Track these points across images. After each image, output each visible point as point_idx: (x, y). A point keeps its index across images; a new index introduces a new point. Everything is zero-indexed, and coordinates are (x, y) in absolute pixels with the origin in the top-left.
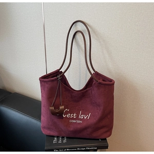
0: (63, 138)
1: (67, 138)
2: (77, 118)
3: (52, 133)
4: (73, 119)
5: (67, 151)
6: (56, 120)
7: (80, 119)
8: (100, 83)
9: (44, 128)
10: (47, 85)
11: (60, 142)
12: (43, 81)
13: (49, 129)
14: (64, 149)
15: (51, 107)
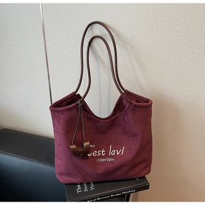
0: (88, 184)
1: (94, 183)
2: (107, 156)
3: (73, 180)
4: (101, 157)
5: (97, 201)
6: (79, 162)
7: (112, 157)
8: (135, 106)
9: (61, 174)
10: (62, 117)
11: (86, 190)
12: (56, 111)
13: (69, 174)
14: (93, 199)
15: (71, 145)
